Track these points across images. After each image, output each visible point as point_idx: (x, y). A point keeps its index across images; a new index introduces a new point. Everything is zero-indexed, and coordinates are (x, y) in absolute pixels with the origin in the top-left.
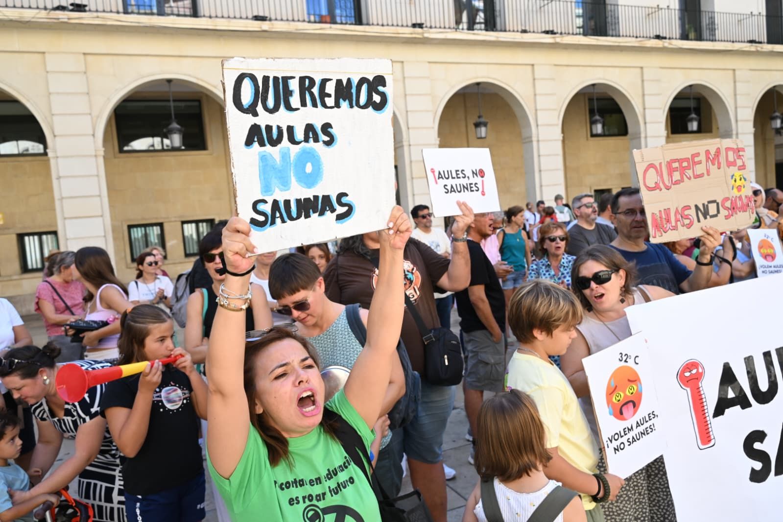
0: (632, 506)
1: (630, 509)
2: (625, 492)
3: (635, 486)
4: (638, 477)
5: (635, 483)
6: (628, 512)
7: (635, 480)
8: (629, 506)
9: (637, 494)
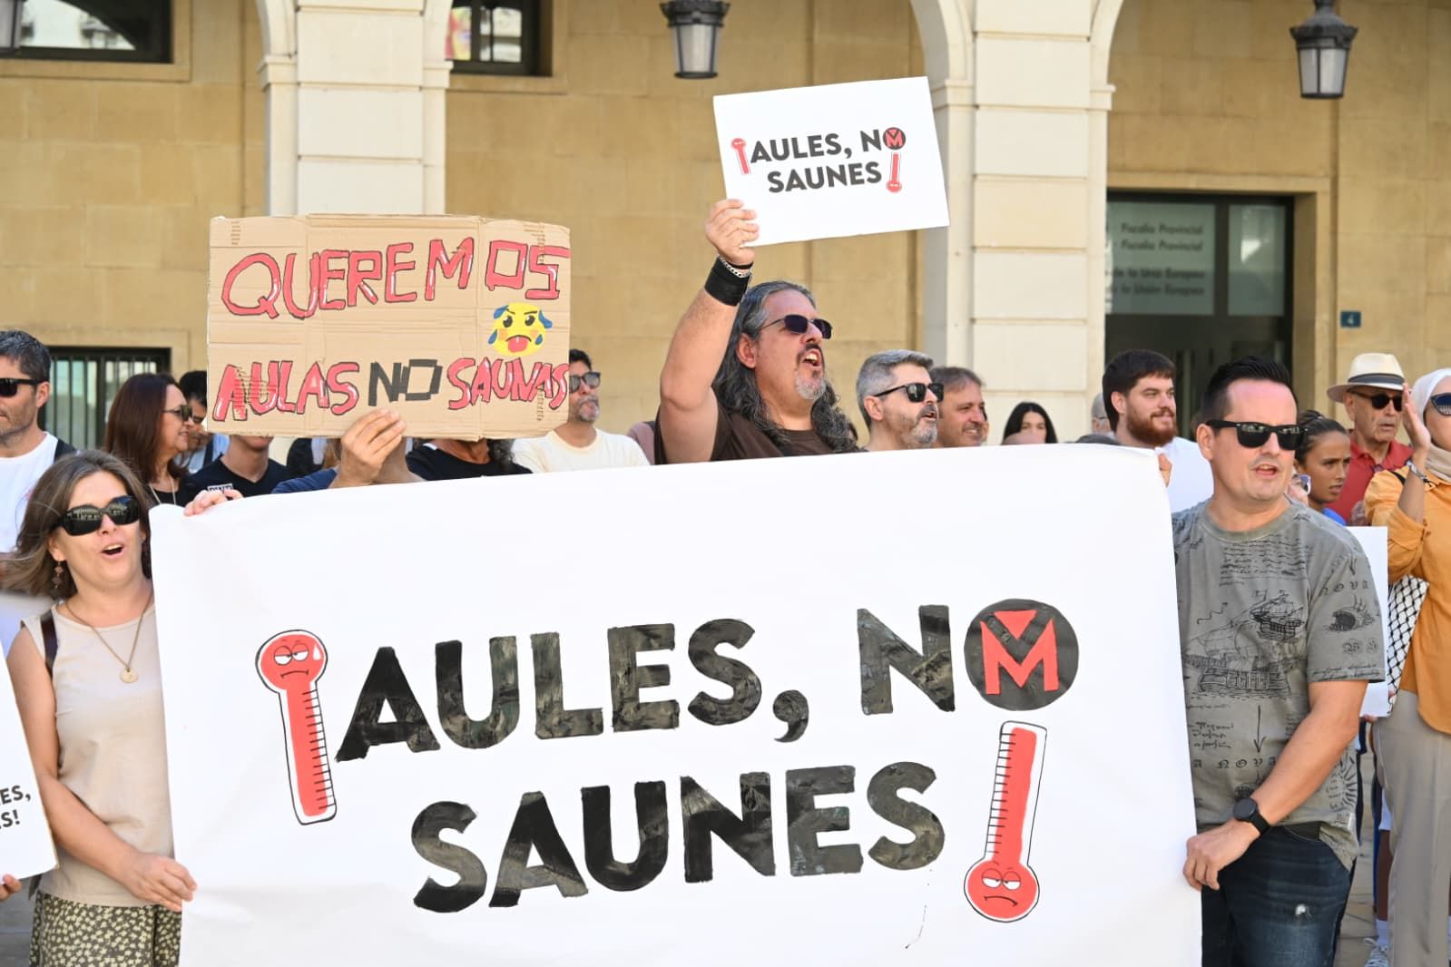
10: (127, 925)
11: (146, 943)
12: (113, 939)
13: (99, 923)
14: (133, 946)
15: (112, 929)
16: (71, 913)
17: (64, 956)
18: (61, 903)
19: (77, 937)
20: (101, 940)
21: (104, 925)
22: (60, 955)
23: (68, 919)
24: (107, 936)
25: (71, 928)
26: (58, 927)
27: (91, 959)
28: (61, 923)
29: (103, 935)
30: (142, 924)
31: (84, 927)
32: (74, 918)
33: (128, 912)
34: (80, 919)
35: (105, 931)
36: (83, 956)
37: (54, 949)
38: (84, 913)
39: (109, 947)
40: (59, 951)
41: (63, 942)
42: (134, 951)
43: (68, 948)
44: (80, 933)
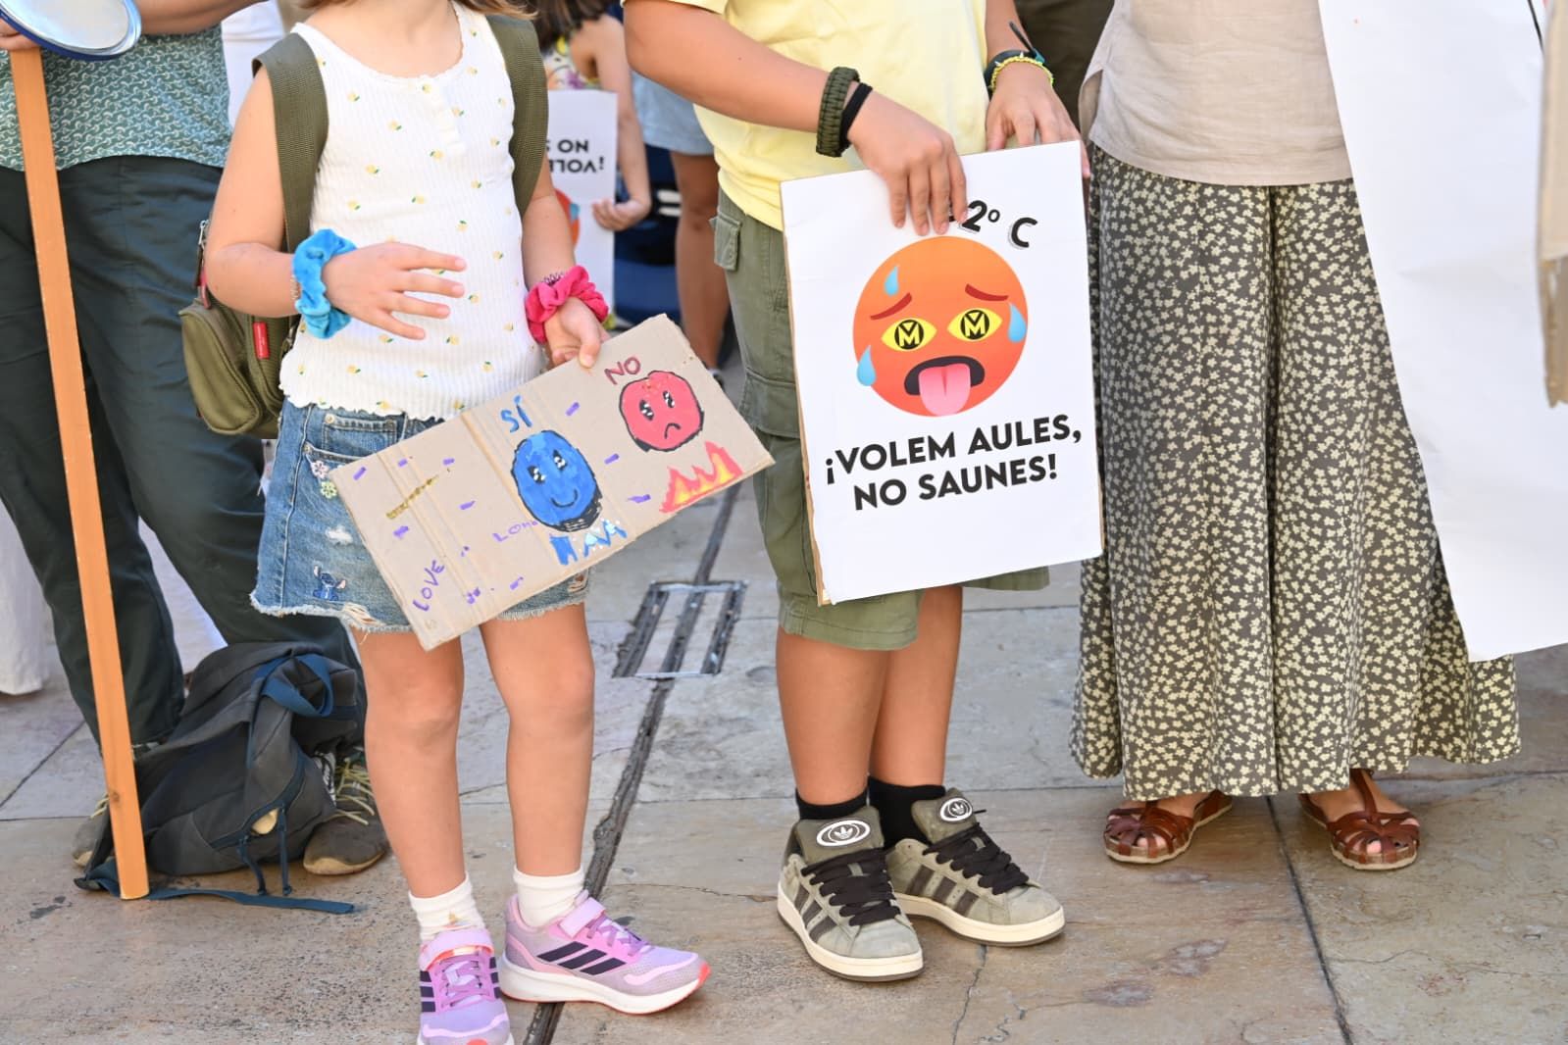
0: (1189, 378)
1: (1182, 387)
2: (1170, 327)
3: (1205, 309)
5: (1207, 301)
6: (1173, 394)
7: (1209, 288)
8: (1179, 377)
9: (1212, 341)
10: (1223, 215)
11: (1254, 244)
12: (1202, 235)
13: (1181, 206)
14: (1234, 249)
15: (1201, 220)
16: (1140, 187)
17: (1132, 254)
18: (1124, 169)
19: (1152, 225)
20: (1183, 234)
21: (1188, 210)
22: (1126, 252)
23: (1136, 195)
24: (1194, 230)
25: (1141, 209)
26: (1121, 208)
27: (1168, 262)
28: (1126, 202)
29: (1187, 228)
30: (1248, 213)
31: (1158, 209)
32: (1144, 194)
33: (1223, 193)
34: (1152, 196)
35: (1190, 220)
36: (1158, 255)
37: (1117, 243)
38: (1158, 188)
39: (1195, 248)
40: (1124, 245)
41: (1129, 232)
42: (1235, 257)
43: (1138, 241)
44: (1153, 219)
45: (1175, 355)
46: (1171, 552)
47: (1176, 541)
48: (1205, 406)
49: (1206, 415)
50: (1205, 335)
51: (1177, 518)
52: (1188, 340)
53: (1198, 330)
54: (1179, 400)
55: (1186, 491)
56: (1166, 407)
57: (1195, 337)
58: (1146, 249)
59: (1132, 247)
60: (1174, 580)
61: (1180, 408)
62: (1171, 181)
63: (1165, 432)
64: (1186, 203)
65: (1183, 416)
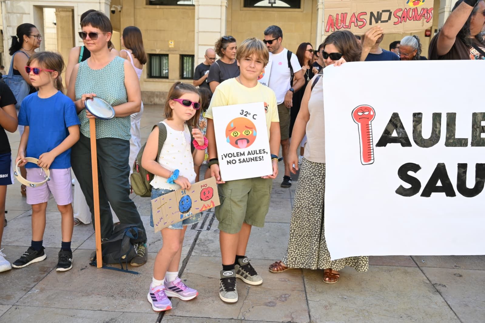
3: (314, 184)
4: (317, 179)
5: (315, 183)
7: (315, 181)
12: (315, 171)
13: (312, 166)
15: (315, 169)
16: (306, 162)
19: (307, 169)
20: (312, 171)
24: (314, 170)
29: (313, 170)
30: (322, 168)
33: (318, 165)
35: (313, 169)
39: (314, 174)
42: (320, 176)
44: (308, 168)
45: (309, 192)
46: (306, 225)
47: (307, 224)
48: (313, 201)
49: (313, 202)
50: (314, 189)
51: (307, 220)
52: (311, 189)
53: (313, 188)
54: (309, 199)
55: (309, 215)
56: (307, 200)
57: (312, 189)
58: (306, 173)
59: (303, 172)
60: (306, 230)
61: (309, 201)
62: (311, 162)
63: (306, 205)
64: (313, 166)
65: (309, 202)
